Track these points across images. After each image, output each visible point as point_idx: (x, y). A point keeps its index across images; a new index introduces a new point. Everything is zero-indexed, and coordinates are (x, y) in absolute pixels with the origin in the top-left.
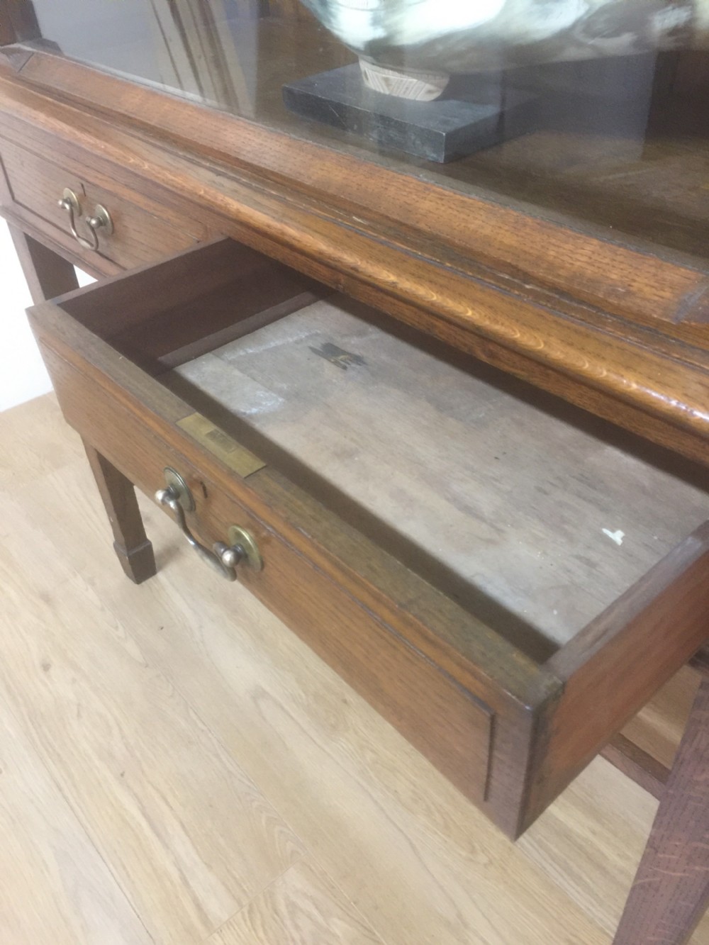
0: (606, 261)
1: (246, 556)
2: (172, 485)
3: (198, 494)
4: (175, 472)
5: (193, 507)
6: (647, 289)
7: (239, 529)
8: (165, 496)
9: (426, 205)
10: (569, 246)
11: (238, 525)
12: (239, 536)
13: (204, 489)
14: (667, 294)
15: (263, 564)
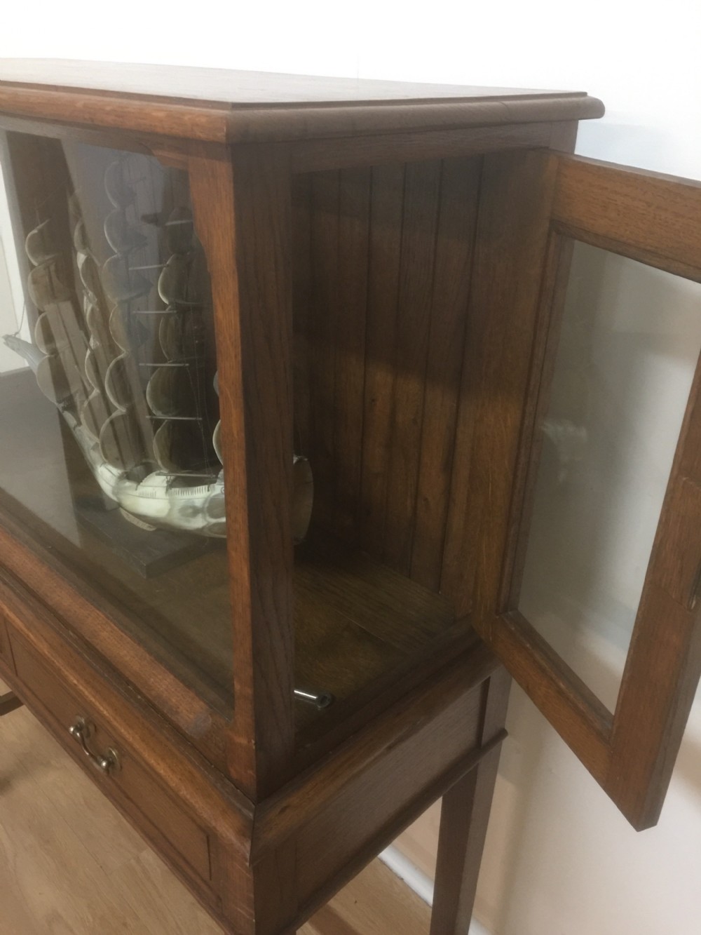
0: (173, 690)
1: (113, 763)
2: (79, 723)
3: (91, 728)
4: (81, 716)
5: (88, 735)
6: (184, 711)
7: (111, 749)
8: (74, 730)
9: (104, 634)
10: (160, 677)
11: (111, 747)
12: (111, 752)
13: (95, 727)
14: (191, 716)
15: (121, 767)
